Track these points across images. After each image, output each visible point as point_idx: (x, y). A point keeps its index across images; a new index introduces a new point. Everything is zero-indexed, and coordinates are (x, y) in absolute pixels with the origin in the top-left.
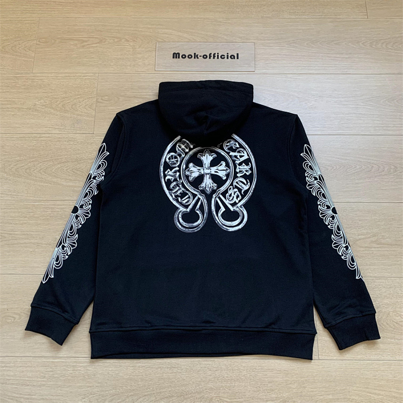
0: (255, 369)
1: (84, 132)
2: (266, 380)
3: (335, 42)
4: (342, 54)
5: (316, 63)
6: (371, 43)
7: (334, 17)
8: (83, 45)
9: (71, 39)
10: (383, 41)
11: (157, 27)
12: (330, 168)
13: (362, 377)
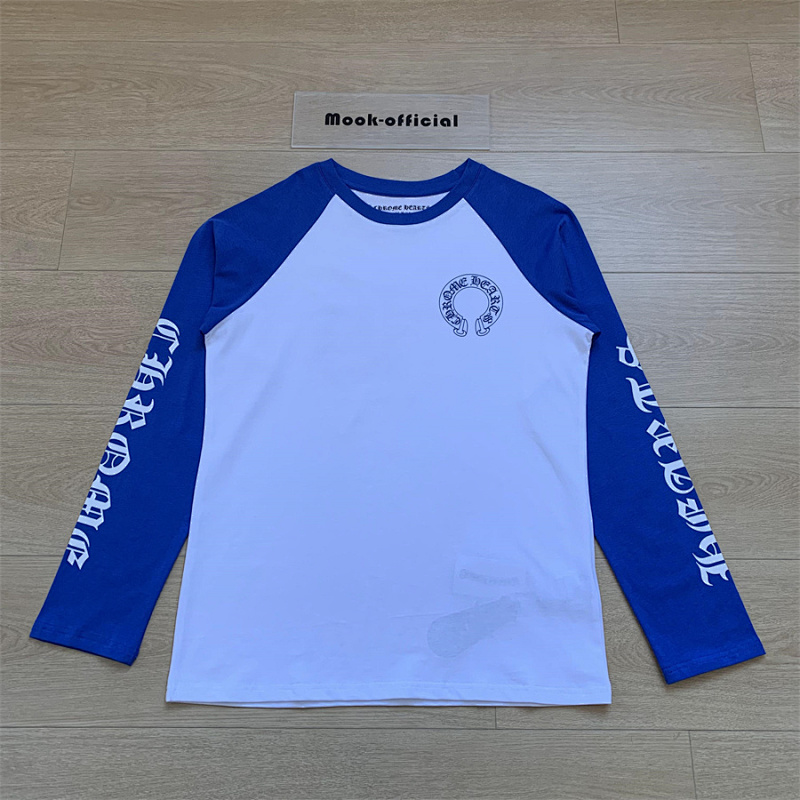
0: (365, 749)
1: (39, 267)
2: (386, 771)
6: (624, 91)
7: (552, 40)
8: (46, 94)
9: (23, 83)
10: (648, 88)
11: (198, 59)
13: (584, 764)
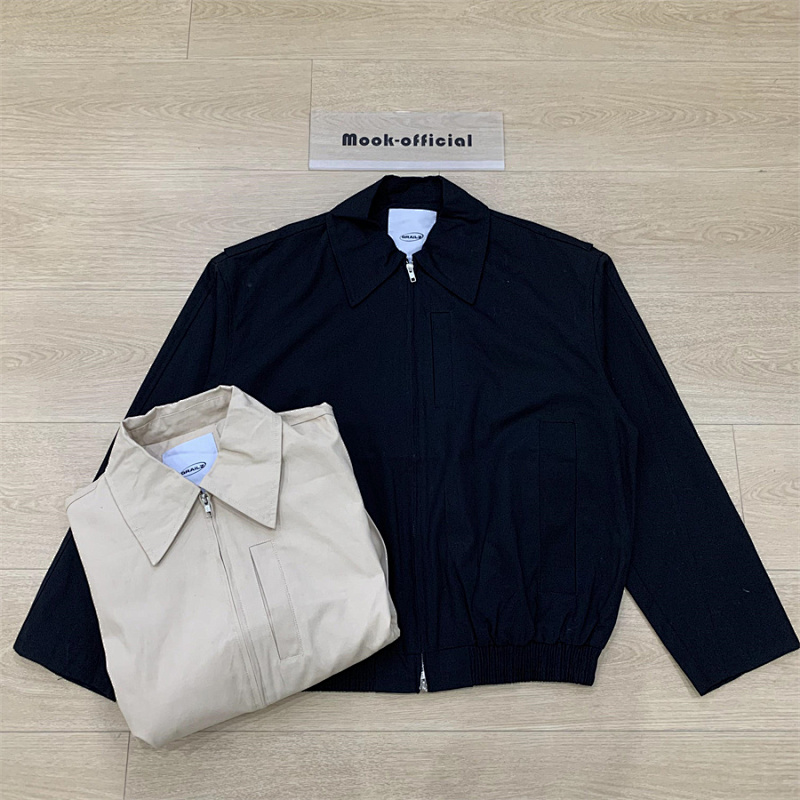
3: (111, 106)
4: (122, 128)
5: (66, 147)
12: (49, 355)
